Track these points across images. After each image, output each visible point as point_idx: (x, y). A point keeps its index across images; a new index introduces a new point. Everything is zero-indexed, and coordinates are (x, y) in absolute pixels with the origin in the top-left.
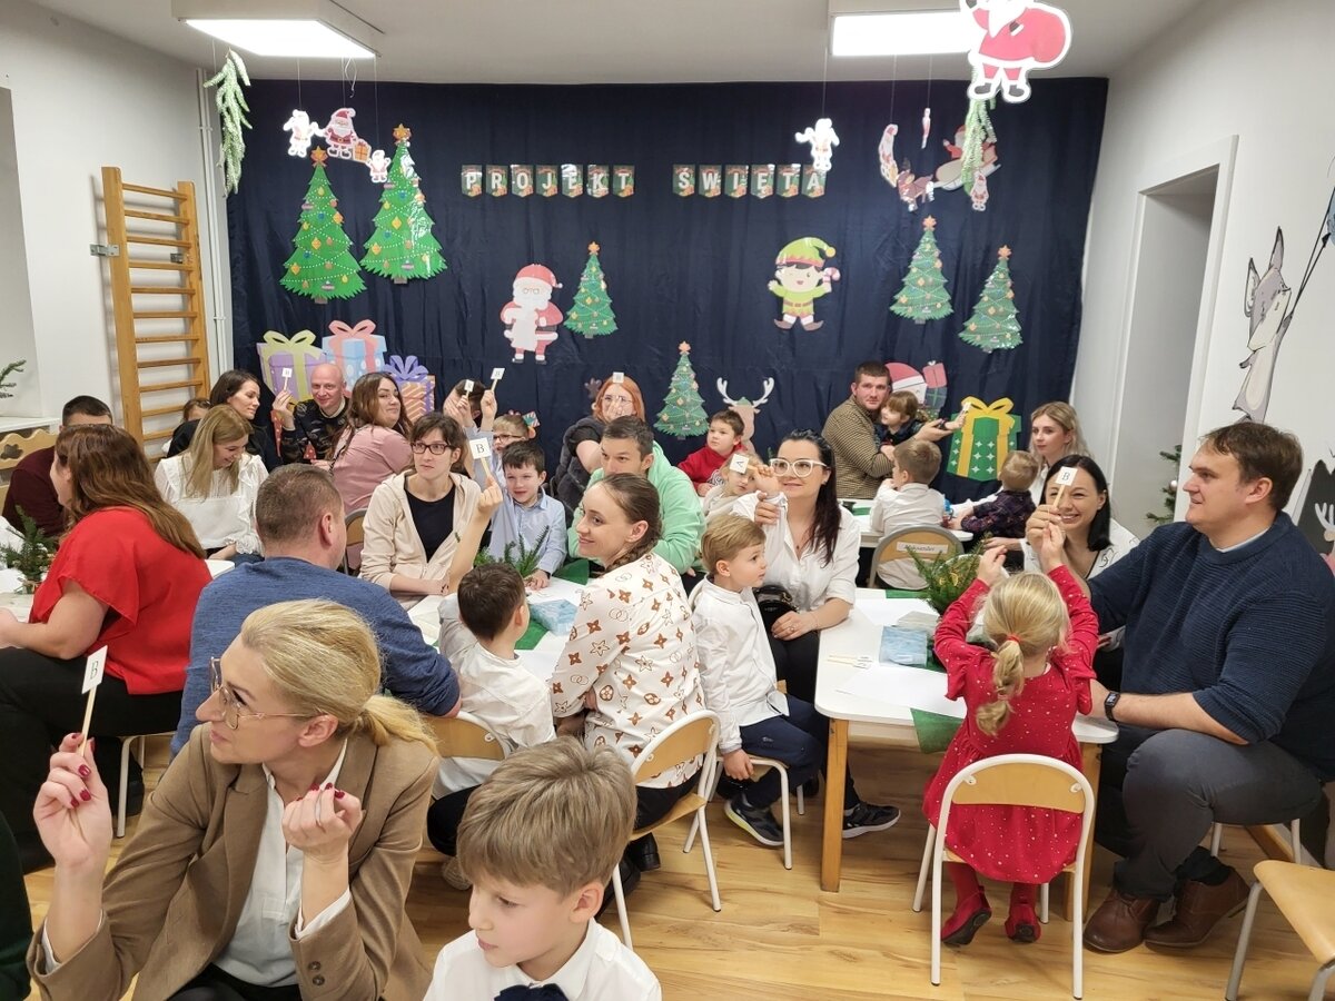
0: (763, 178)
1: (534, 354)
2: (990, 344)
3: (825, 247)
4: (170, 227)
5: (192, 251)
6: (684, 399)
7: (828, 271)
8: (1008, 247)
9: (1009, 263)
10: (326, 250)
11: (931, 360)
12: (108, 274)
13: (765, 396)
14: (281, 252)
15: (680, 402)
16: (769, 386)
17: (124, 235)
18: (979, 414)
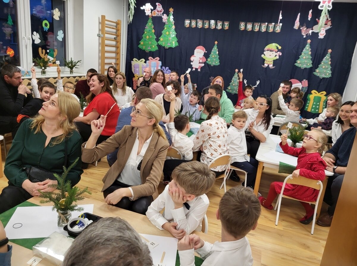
0: (264, 26)
1: (197, 69)
2: (322, 76)
3: (279, 46)
4: (115, 31)
5: (119, 37)
6: (235, 84)
7: (279, 53)
8: (331, 49)
9: (331, 54)
10: (150, 39)
11: (304, 79)
12: (100, 41)
13: (257, 85)
14: (139, 39)
15: (234, 84)
16: (258, 83)
17: (105, 32)
18: (316, 95)
